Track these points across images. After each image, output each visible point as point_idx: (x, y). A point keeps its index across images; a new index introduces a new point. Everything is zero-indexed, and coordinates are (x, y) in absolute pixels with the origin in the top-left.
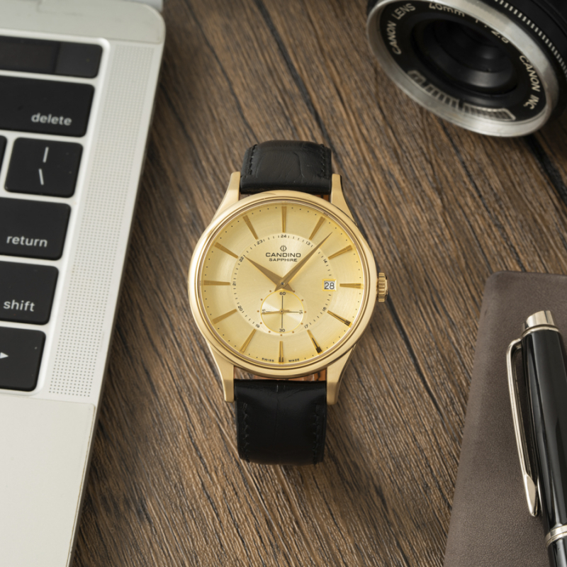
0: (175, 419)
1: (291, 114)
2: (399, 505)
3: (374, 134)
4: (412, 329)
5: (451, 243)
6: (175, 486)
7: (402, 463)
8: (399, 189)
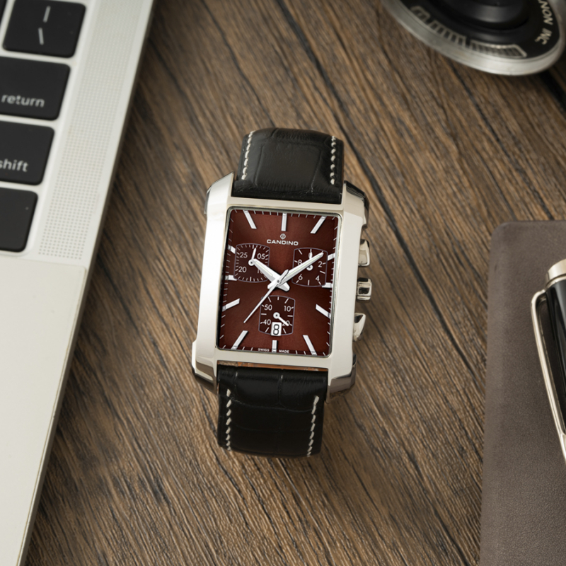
0: (187, 392)
1: (290, 65)
2: (433, 471)
3: (380, 79)
4: (435, 283)
5: (470, 191)
6: (191, 463)
7: (434, 427)
8: (411, 136)
